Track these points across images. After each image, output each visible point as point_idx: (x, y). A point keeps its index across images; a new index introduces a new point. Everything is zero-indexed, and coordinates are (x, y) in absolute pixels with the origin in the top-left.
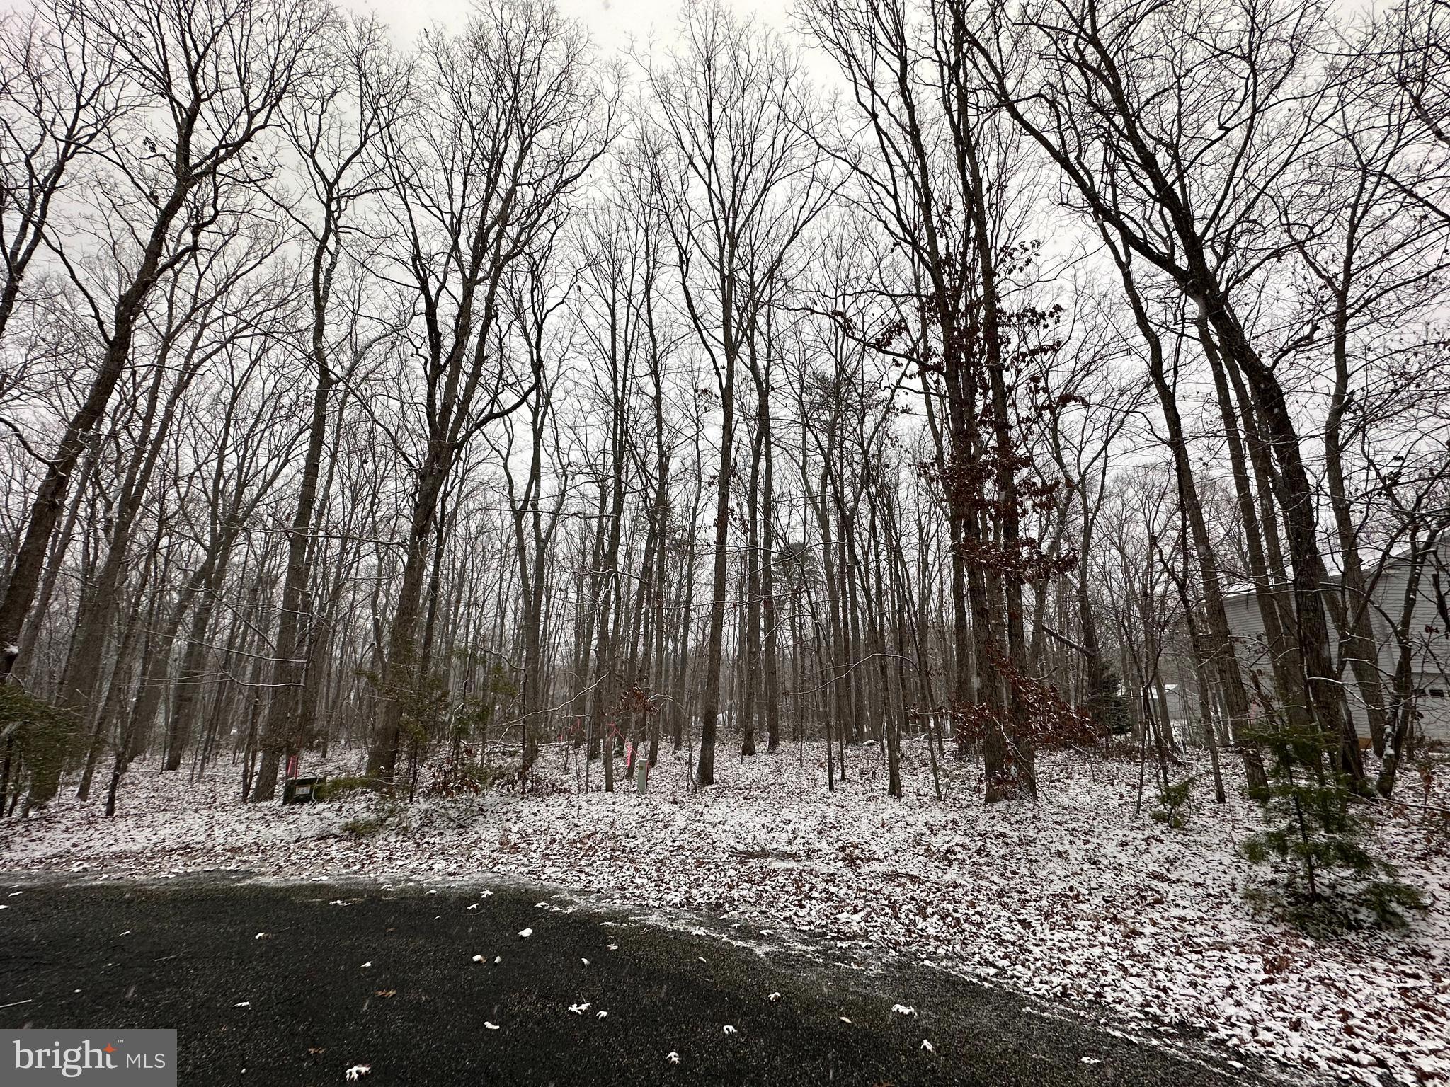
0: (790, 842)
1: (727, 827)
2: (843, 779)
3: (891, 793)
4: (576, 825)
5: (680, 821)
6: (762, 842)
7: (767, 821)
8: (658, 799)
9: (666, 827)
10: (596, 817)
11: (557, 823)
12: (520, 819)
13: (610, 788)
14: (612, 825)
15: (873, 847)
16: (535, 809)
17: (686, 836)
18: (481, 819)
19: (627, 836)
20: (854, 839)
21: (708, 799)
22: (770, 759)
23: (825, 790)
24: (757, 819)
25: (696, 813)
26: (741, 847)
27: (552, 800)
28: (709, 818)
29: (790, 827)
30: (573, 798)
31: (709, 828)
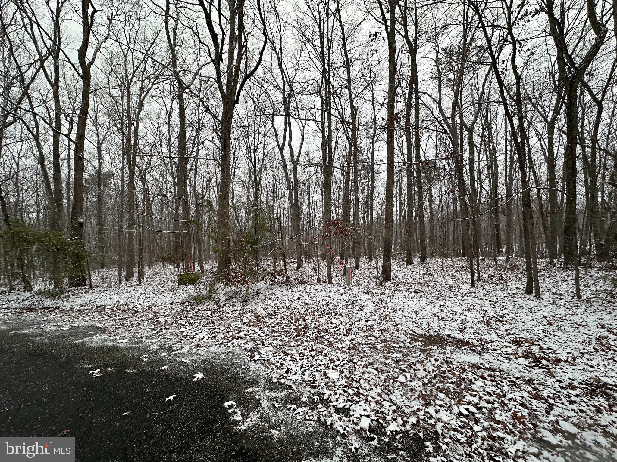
0: (461, 331)
1: (406, 314)
2: (479, 279)
3: (529, 291)
4: (307, 304)
5: (371, 306)
6: (436, 328)
7: (436, 310)
8: (357, 290)
9: (361, 310)
10: (319, 299)
11: (296, 302)
12: (276, 298)
13: (330, 282)
14: (327, 306)
15: (550, 345)
16: (286, 293)
17: (376, 318)
18: (256, 297)
19: (336, 314)
20: (524, 334)
21: (389, 292)
22: (422, 266)
23: (468, 286)
24: (427, 308)
25: (382, 301)
26: (419, 331)
27: (295, 289)
28: (391, 305)
29: (457, 317)
30: (308, 287)
31: (392, 313)
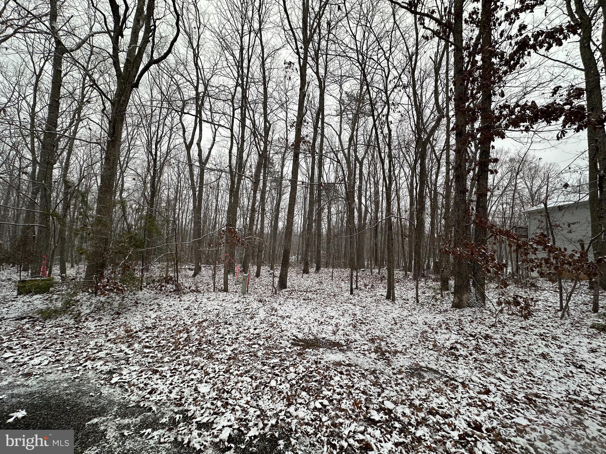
0: (334, 333)
1: (292, 320)
2: (357, 288)
3: (388, 298)
4: (195, 314)
5: (262, 314)
6: (315, 332)
7: (318, 316)
8: (251, 298)
9: (252, 318)
10: (209, 309)
11: (183, 312)
12: (160, 309)
13: (226, 290)
14: (218, 315)
15: (393, 340)
16: (173, 302)
17: (264, 325)
18: (134, 308)
19: (226, 323)
20: (378, 333)
21: (281, 299)
22: (316, 276)
23: (347, 294)
24: (311, 314)
25: (273, 309)
26: (300, 336)
27: (185, 298)
28: (280, 313)
29: (333, 322)
30: (200, 296)
31: (280, 321)
